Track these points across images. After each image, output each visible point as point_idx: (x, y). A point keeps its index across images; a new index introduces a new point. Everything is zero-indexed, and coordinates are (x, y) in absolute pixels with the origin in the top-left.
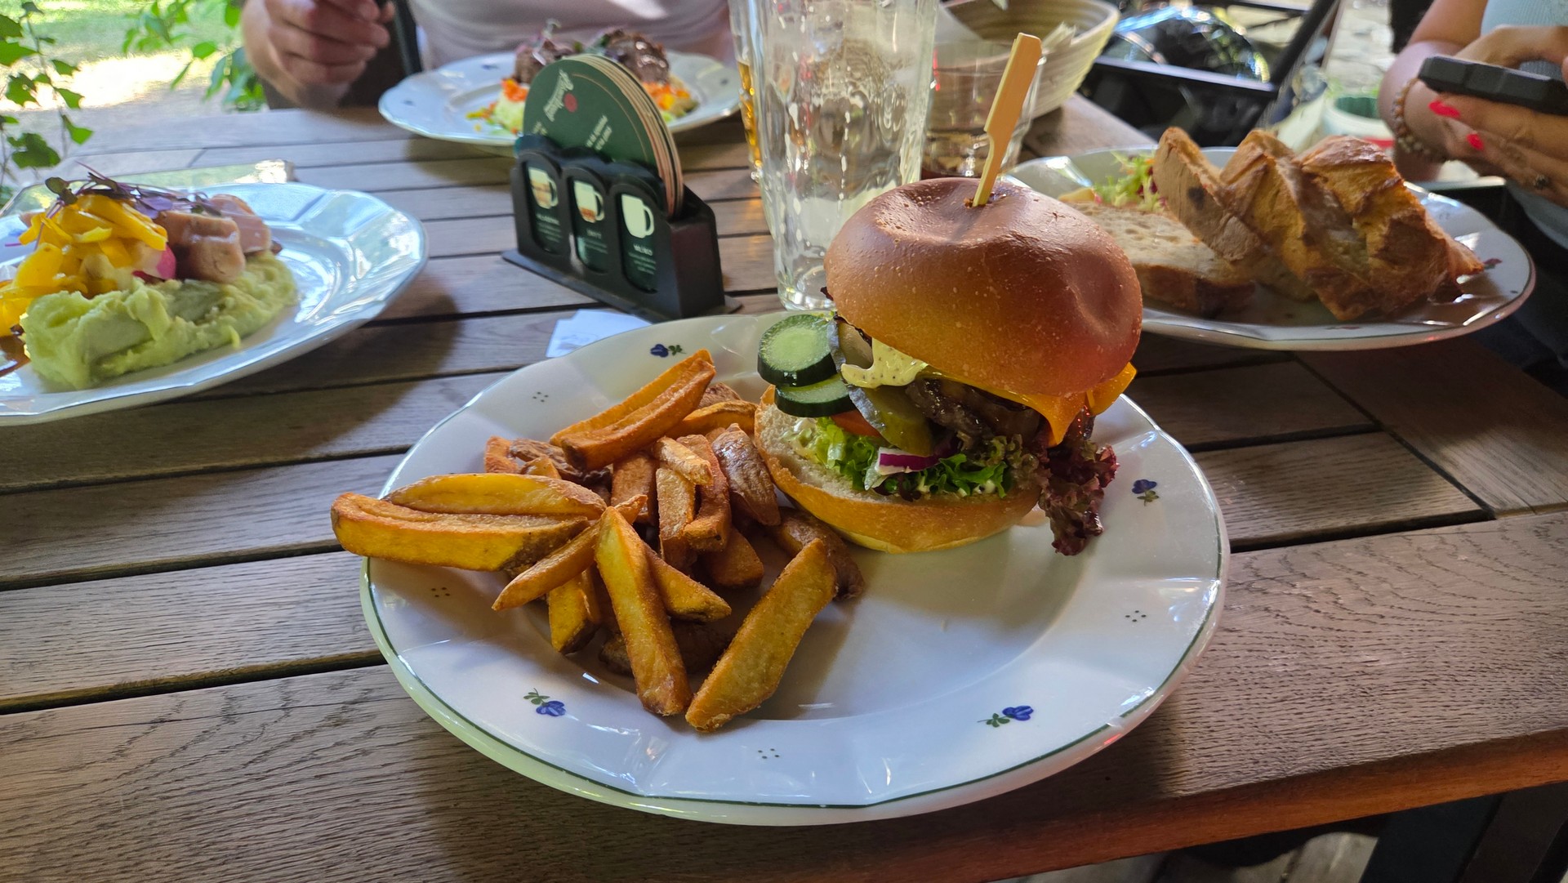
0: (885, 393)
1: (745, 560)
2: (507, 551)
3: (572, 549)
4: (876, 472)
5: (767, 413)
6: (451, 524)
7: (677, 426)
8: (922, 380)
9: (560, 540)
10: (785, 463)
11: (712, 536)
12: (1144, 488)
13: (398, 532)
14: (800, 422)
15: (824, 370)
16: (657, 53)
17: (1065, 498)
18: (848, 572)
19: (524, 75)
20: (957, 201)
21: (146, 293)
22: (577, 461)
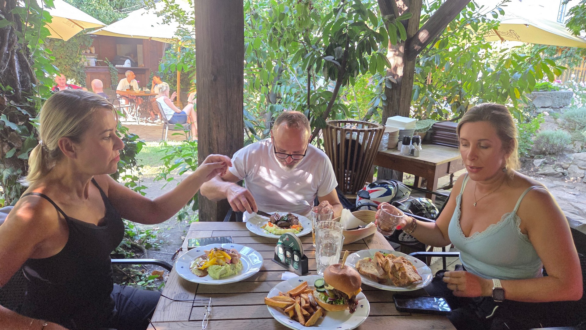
0: (330, 290)
1: (312, 310)
2: (285, 306)
3: (292, 306)
4: (328, 300)
5: (315, 292)
6: (278, 302)
7: (303, 292)
8: (334, 289)
10: (317, 298)
11: (308, 306)
12: (362, 306)
13: (272, 302)
14: (319, 293)
15: (322, 287)
16: (297, 218)
17: (351, 306)
18: (324, 313)
19: (272, 221)
20: (339, 267)
21: (228, 266)
22: (291, 296)
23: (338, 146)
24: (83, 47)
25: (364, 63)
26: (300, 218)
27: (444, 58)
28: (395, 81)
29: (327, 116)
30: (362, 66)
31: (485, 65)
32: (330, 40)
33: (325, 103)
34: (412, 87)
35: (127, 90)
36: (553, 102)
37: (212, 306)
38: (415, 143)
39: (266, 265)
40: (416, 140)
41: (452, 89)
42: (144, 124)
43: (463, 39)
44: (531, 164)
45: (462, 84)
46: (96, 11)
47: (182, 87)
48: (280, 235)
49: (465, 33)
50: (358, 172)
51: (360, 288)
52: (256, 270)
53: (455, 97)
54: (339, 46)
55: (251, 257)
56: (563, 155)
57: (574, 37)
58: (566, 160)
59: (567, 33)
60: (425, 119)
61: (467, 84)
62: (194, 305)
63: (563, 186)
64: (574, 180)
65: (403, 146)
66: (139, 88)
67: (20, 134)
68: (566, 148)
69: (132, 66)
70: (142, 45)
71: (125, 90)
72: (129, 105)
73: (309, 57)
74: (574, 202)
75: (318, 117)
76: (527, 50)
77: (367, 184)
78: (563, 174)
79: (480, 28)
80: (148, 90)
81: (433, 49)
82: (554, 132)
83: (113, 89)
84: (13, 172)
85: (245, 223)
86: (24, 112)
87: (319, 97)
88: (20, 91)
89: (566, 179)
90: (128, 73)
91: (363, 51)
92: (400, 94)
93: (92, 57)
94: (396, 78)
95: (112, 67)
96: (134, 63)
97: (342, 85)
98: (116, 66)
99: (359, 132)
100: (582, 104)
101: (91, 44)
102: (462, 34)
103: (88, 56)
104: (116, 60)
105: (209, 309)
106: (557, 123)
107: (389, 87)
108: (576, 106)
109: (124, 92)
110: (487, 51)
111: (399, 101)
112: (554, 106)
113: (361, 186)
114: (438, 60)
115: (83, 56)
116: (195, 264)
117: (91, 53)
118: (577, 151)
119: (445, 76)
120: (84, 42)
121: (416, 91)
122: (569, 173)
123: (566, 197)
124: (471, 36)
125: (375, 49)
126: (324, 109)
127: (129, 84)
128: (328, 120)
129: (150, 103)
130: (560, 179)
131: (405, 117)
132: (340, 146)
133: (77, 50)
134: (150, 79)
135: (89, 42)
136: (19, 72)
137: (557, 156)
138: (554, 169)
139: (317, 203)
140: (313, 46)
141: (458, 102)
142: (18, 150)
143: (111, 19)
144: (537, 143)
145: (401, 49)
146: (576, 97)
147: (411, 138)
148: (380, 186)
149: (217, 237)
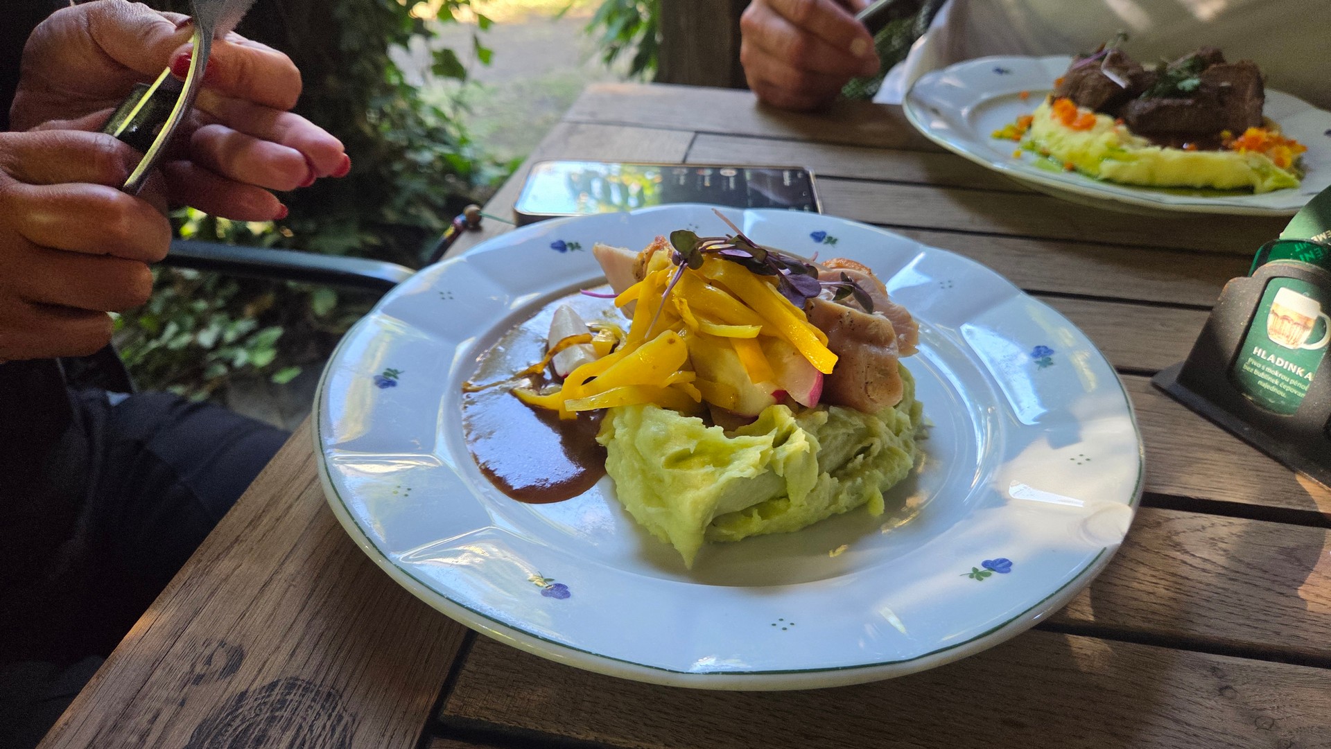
19: (1084, 94)
21: (802, 432)
149: (716, 168)
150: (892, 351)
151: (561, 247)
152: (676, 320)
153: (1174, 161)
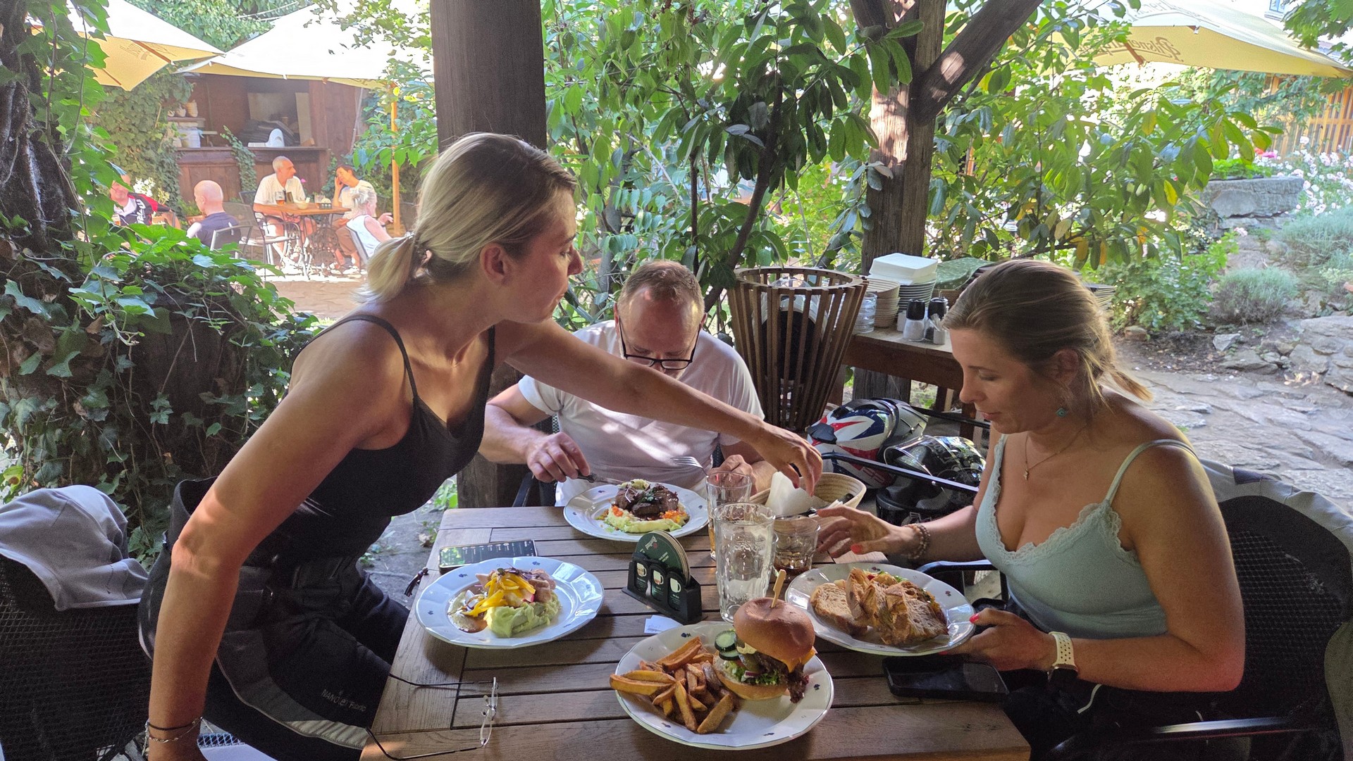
0: (748, 656)
1: (710, 698)
2: (653, 691)
3: (669, 691)
4: (745, 677)
5: (717, 658)
6: (639, 683)
7: (691, 660)
8: (756, 653)
9: (666, 689)
10: (721, 673)
11: (702, 691)
12: (817, 687)
13: (626, 684)
14: (726, 661)
15: (732, 648)
16: (674, 496)
17: (794, 688)
18: (737, 704)
19: (621, 504)
20: (767, 605)
21: (530, 607)
22: (666, 669)
23: (763, 327)
24: (170, 103)
25: (816, 135)
26: (682, 493)
27: (1000, 114)
28: (888, 174)
29: (738, 259)
30: (814, 143)
31: (1097, 128)
32: (739, 88)
33: (731, 231)
34: (928, 184)
35: (279, 202)
36: (1258, 203)
37: (500, 695)
38: (936, 316)
39: (609, 602)
40: (937, 309)
41: (1020, 187)
42: (321, 278)
43: (1046, 67)
44: (1208, 346)
45: (1042, 174)
46: (197, 19)
47: (404, 191)
48: (640, 533)
49: (1050, 53)
50: (809, 383)
51: (813, 648)
52: (590, 613)
53: (1029, 205)
54: (759, 99)
55: (577, 586)
56: (1279, 324)
57: (1303, 51)
58: (1287, 335)
59: (1288, 43)
60: (959, 257)
61: (1054, 175)
62: (461, 694)
63: (1279, 394)
64: (1303, 380)
65: (909, 321)
66: (307, 196)
67: (51, 323)
68: (1286, 306)
69: (286, 144)
70: (306, 95)
71: (275, 203)
72: (286, 237)
73: (692, 129)
74: (1304, 430)
75: (717, 264)
76: (1199, 81)
77: (830, 409)
78: (1280, 365)
79: (1085, 41)
80: (327, 201)
81: (977, 94)
82: (1259, 272)
83: (246, 202)
84: (38, 406)
85: (562, 508)
86: (56, 273)
87: (719, 216)
88: (43, 227)
89: (1286, 377)
90: (278, 163)
91: (814, 111)
92: (901, 205)
93: (190, 125)
94: (891, 165)
95: (241, 147)
96: (292, 137)
97: (768, 189)
98: (250, 145)
99: (809, 295)
100: (1325, 206)
101: (188, 95)
102: (1043, 53)
103: (182, 124)
104: (249, 130)
105: (493, 701)
106: (1266, 251)
107: (877, 187)
108: (1310, 211)
109: (272, 207)
110: (1102, 95)
111: (898, 216)
112: (1260, 213)
113: (818, 415)
114: (987, 118)
115: (170, 124)
116: (458, 604)
117: (188, 115)
118: (1312, 314)
119: (1003, 156)
120: (171, 92)
121: (939, 191)
122: (1293, 365)
123: (1285, 419)
124: (1063, 59)
125: (842, 105)
126: (729, 243)
127: (281, 189)
128: (739, 269)
129: (334, 231)
130: (1273, 376)
131: (914, 255)
132: (768, 326)
133: (156, 111)
134: (330, 173)
135: (184, 90)
136: (39, 183)
137: (1266, 325)
138: (1259, 354)
139: (719, 459)
140: (702, 100)
141: (1032, 215)
142: (46, 357)
143: (233, 36)
144: (1223, 297)
145: (903, 99)
146: (1310, 189)
147: (928, 303)
148: (858, 414)
149: (502, 543)
150: (549, 588)
151: (462, 576)
152: (500, 588)
153: (645, 524)
